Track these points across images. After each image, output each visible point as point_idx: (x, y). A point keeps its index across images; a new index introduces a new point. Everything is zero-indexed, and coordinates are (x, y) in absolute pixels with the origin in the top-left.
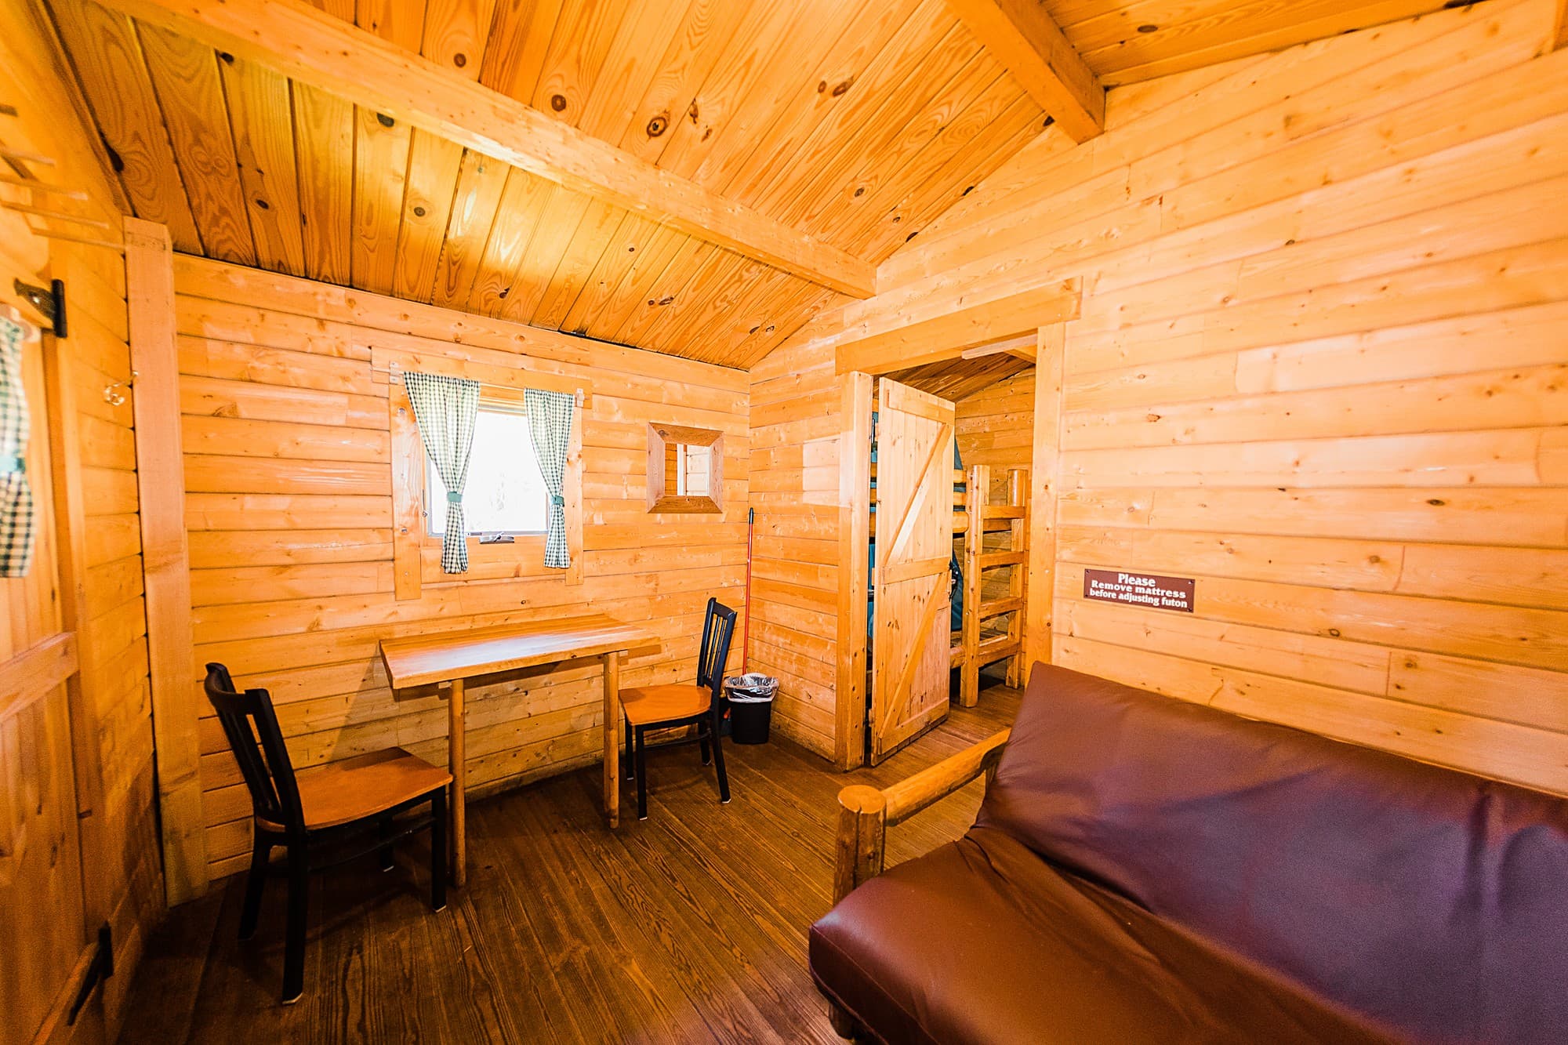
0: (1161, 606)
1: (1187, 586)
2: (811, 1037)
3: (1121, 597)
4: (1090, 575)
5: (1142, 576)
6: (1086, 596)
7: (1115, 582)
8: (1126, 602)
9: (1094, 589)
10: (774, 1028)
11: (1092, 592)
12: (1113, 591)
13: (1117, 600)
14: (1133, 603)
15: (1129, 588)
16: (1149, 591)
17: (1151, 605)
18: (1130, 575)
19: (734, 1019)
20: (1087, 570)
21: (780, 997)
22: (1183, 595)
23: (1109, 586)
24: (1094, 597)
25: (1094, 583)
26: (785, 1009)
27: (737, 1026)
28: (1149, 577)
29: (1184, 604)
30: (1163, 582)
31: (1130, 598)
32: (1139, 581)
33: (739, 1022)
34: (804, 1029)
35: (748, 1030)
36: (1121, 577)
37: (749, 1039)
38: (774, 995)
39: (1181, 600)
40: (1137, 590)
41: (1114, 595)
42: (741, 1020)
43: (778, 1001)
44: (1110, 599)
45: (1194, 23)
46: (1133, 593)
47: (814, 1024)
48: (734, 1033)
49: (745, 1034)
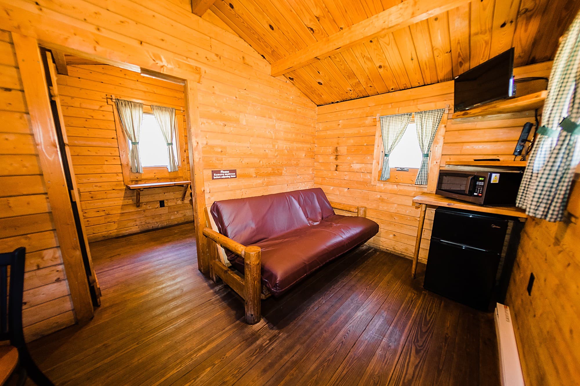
0: (231, 178)
1: (234, 171)
2: (260, 330)
3: (222, 177)
4: (213, 172)
5: (226, 170)
6: (213, 179)
7: (220, 173)
8: (223, 178)
9: (215, 176)
10: (256, 341)
11: (214, 178)
12: (220, 176)
13: (221, 178)
14: (225, 178)
15: (224, 174)
16: (228, 174)
17: (228, 178)
18: (224, 171)
19: (252, 356)
20: (212, 171)
21: (244, 341)
22: (235, 174)
23: (219, 175)
24: (215, 179)
25: (215, 175)
26: (249, 338)
27: (255, 354)
28: (228, 170)
29: (235, 176)
30: (231, 171)
31: (224, 177)
32: (226, 172)
33: (253, 354)
34: (257, 332)
35: (256, 350)
36: (221, 171)
37: (260, 349)
38: (243, 343)
39: (234, 175)
40: (226, 174)
41: (220, 177)
42: (252, 353)
43: (245, 341)
44: (219, 179)
45: (239, 17)
46: (225, 176)
47: (255, 329)
48: (257, 355)
49: (257, 351)
